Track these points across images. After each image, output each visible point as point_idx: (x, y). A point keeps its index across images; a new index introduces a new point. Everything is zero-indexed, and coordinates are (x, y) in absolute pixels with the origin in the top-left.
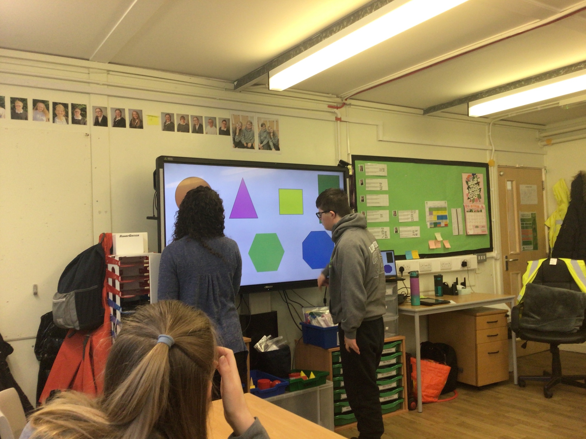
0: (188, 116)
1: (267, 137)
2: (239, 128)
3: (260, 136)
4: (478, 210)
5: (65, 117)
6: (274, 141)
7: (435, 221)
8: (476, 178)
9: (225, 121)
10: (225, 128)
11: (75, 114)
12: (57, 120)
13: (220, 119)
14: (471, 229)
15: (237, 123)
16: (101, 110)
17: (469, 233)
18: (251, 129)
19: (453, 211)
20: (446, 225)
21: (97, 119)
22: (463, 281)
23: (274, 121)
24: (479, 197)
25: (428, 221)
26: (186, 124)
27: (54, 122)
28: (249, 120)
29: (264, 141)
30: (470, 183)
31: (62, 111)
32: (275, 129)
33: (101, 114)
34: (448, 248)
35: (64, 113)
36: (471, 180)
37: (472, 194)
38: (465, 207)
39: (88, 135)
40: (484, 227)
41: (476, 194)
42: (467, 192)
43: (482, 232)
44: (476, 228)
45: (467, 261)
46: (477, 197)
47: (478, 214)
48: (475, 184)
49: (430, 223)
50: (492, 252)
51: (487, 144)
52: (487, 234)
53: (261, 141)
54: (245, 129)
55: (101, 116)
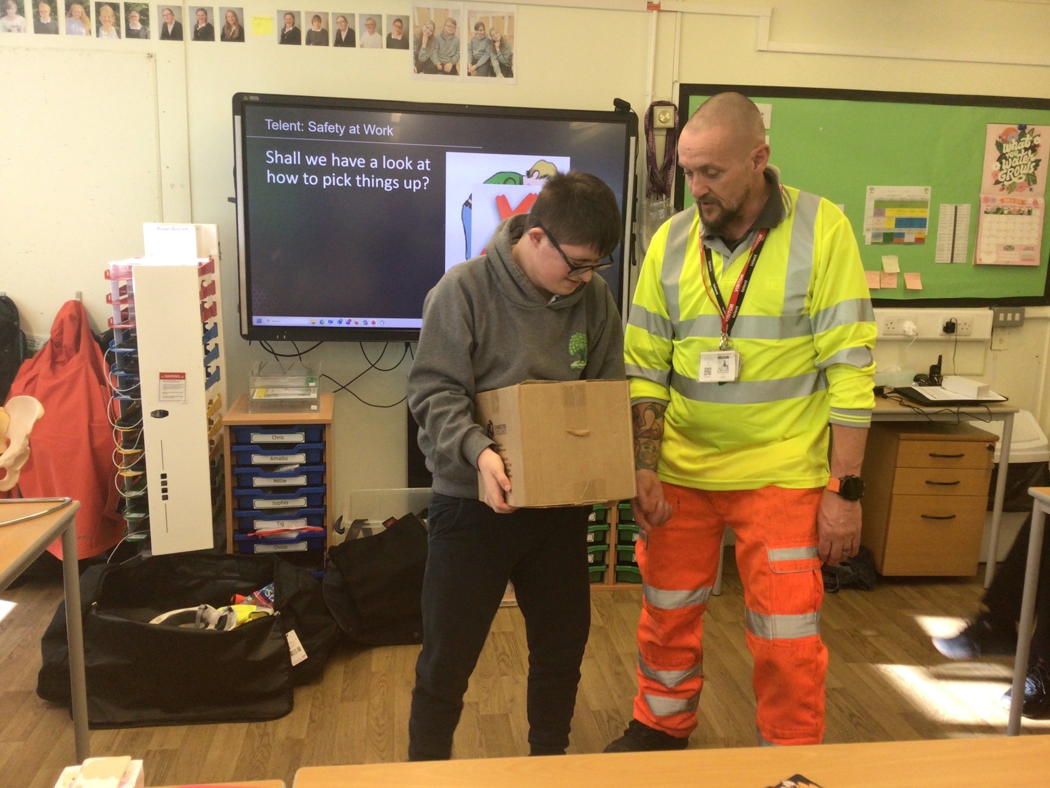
0: (327, 14)
1: (488, 50)
2: (428, 33)
3: (471, 49)
4: (1020, 210)
5: (114, 26)
6: (502, 57)
7: (889, 229)
8: (1028, 136)
9: (399, 20)
10: (399, 34)
11: (131, 20)
12: (102, 32)
13: (389, 17)
14: (989, 253)
15: (425, 25)
16: (171, 11)
17: (981, 259)
18: (454, 34)
19: (947, 211)
20: (920, 241)
21: (165, 27)
22: (936, 363)
23: (503, 18)
24: (1031, 179)
25: (868, 230)
26: (322, 29)
27: (98, 35)
28: (450, 17)
29: (480, 57)
30: (1007, 148)
31: (109, 17)
32: (505, 33)
33: (172, 19)
34: (918, 291)
35: (113, 20)
36: (1013, 140)
37: (1011, 172)
38: (982, 200)
39: (152, 56)
40: (1033, 249)
41: (1022, 172)
42: (996, 167)
43: (1024, 260)
44: (1007, 250)
45: (959, 322)
46: (1025, 180)
47: (1019, 218)
48: (1023, 151)
49: (872, 233)
50: (1048, 307)
52: (1038, 265)
53: (473, 59)
54: (441, 35)
55: (171, 23)
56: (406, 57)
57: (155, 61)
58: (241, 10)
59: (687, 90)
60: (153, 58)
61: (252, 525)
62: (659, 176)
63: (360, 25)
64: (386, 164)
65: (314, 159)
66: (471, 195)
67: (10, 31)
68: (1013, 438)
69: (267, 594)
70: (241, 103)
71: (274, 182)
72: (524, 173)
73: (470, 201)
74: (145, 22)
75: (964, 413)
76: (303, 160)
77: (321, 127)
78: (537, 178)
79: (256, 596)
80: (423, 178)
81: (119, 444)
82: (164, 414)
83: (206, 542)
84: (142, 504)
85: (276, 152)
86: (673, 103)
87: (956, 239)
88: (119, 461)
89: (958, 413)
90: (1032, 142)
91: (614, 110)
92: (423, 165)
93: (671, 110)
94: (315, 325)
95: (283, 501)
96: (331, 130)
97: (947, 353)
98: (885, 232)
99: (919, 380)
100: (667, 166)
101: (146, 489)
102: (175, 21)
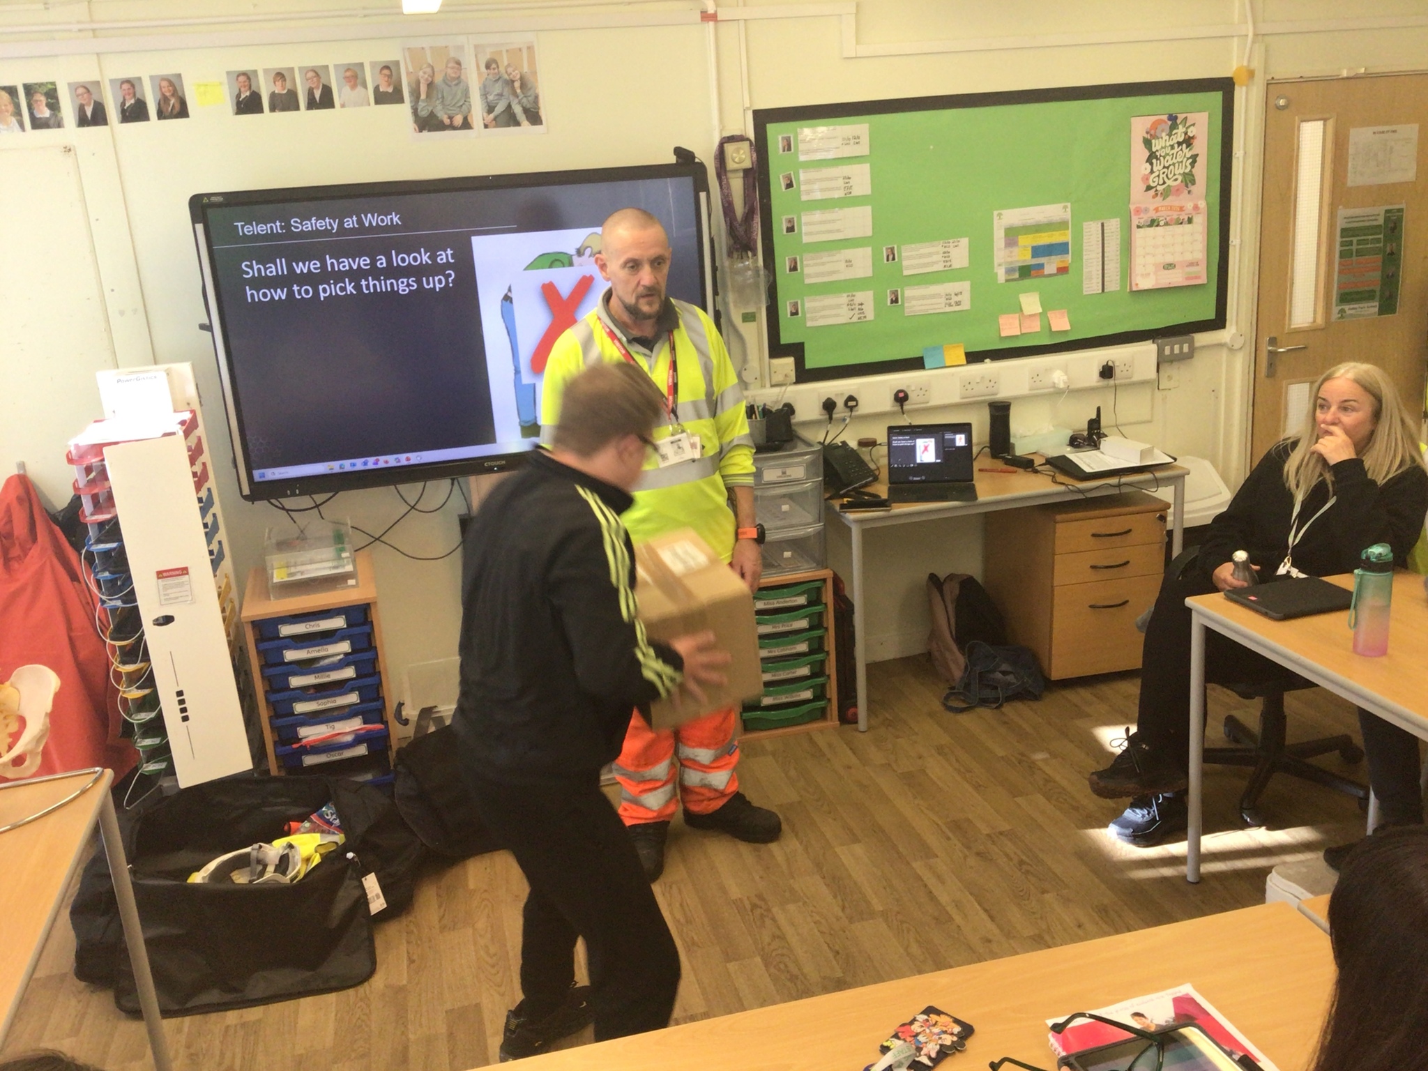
0: (292, 70)
3: (485, 95)
4: (1178, 219)
5: (14, 116)
6: (524, 100)
7: (1025, 261)
8: (1180, 126)
9: (387, 67)
10: (389, 85)
11: (35, 106)
13: (373, 64)
14: (1146, 275)
15: (421, 69)
16: (86, 89)
17: (1137, 285)
18: (459, 77)
19: (1091, 230)
20: (1063, 270)
21: (81, 110)
22: (1094, 416)
23: (520, 50)
24: (1189, 179)
25: (1000, 265)
26: (289, 90)
28: (452, 56)
29: (497, 103)
30: (1157, 145)
31: (6, 106)
32: (526, 69)
33: (90, 99)
34: (1065, 332)
35: (11, 108)
36: (1164, 135)
37: (1164, 173)
38: (1132, 212)
39: (70, 150)
40: (1197, 264)
41: (1177, 172)
42: (1146, 170)
43: (1188, 278)
44: (1168, 269)
45: (1117, 364)
46: (1182, 182)
47: (1179, 229)
48: (1176, 146)
49: (1006, 268)
50: (1222, 330)
51: (1236, 18)
52: (1206, 282)
53: (489, 106)
54: (443, 80)
55: (89, 104)
56: (402, 113)
57: (76, 155)
58: (179, 76)
59: (763, 118)
60: (72, 153)
61: (296, 733)
62: (740, 229)
64: (397, 260)
65: (304, 265)
66: (510, 288)
68: (1185, 500)
69: (327, 815)
70: (201, 207)
71: (257, 300)
72: (572, 251)
73: (509, 294)
74: (54, 105)
76: (290, 267)
77: (307, 224)
78: (590, 256)
79: (316, 821)
80: (447, 272)
81: (116, 660)
82: (168, 620)
83: (243, 762)
84: (157, 727)
85: (254, 262)
86: (748, 136)
87: (1106, 262)
89: (1119, 485)
90: (1186, 133)
91: (675, 162)
92: (444, 256)
93: (745, 146)
94: (334, 471)
95: (329, 699)
96: (321, 227)
97: (1106, 401)
98: (1020, 265)
99: (1074, 442)
100: (749, 216)
101: (161, 709)
102: (95, 102)
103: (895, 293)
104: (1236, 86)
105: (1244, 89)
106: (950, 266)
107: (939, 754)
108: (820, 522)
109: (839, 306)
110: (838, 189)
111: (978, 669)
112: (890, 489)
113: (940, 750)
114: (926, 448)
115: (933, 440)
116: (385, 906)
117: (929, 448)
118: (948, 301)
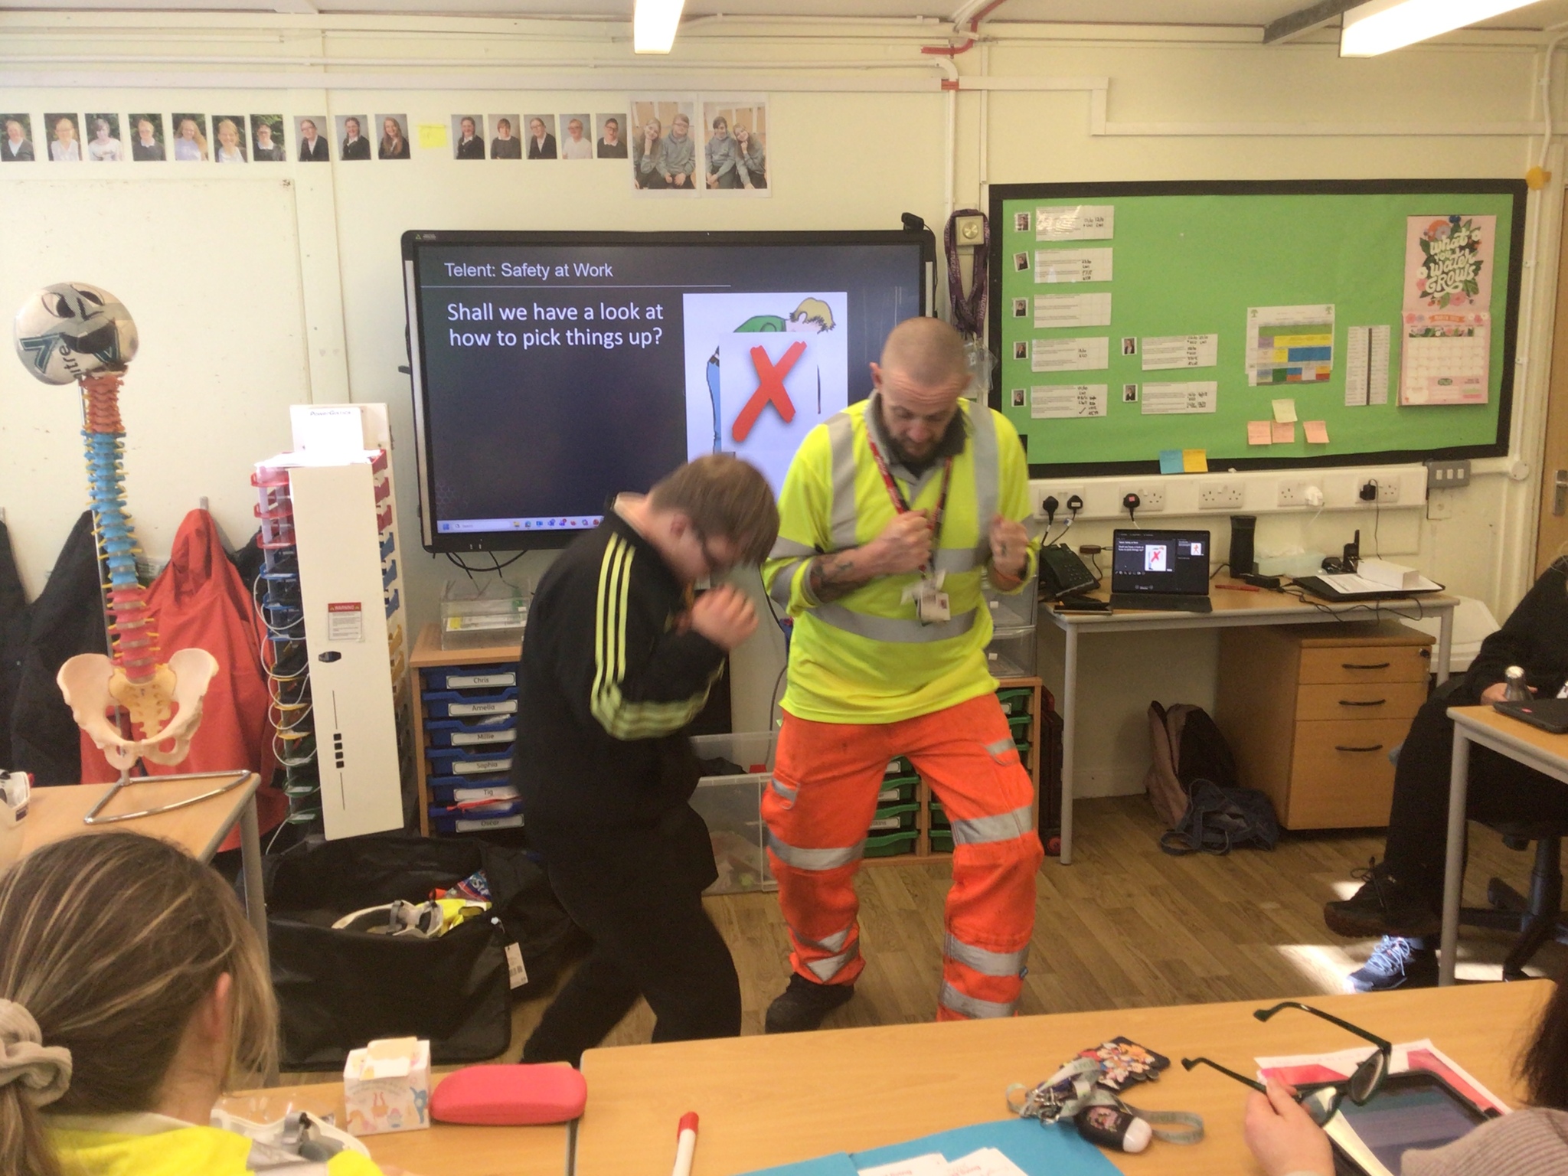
0: (517, 117)
1: (732, 153)
3: (710, 154)
4: (1457, 330)
5: (238, 146)
6: (750, 162)
7: (1279, 364)
8: (1464, 230)
9: (613, 120)
10: (614, 138)
11: (260, 138)
12: (223, 154)
13: (599, 117)
14: (1418, 389)
15: (647, 124)
16: (313, 123)
17: (1407, 399)
18: (686, 135)
19: (1357, 337)
20: (1323, 377)
21: (305, 145)
22: (1352, 541)
23: (750, 110)
24: (1471, 288)
25: (1252, 366)
26: (513, 138)
27: (217, 158)
28: (680, 112)
29: (722, 164)
30: (1435, 248)
31: (231, 135)
32: (754, 130)
33: (315, 134)
34: (1323, 445)
35: (236, 138)
36: (1444, 237)
37: (1442, 279)
38: (1405, 320)
39: (289, 184)
40: (1477, 382)
41: (1457, 279)
42: (1422, 273)
43: (1466, 397)
44: (1443, 384)
45: (1380, 484)
46: (1463, 290)
47: (1457, 341)
48: (1458, 250)
49: (1258, 371)
50: (1504, 458)
51: (1532, 116)
52: (1486, 402)
53: (713, 166)
54: (670, 137)
55: (313, 139)
56: (624, 167)
57: (294, 189)
58: (404, 116)
59: (1000, 194)
60: (291, 186)
61: (452, 795)
62: (966, 308)
63: (562, 131)
64: (605, 313)
65: (511, 312)
66: (718, 349)
67: (101, 159)
68: (1455, 639)
69: (476, 884)
70: (414, 245)
71: (459, 344)
73: (716, 356)
74: (278, 138)
75: (1385, 609)
76: (496, 313)
77: (517, 269)
78: (805, 322)
79: (462, 888)
80: (655, 329)
81: (276, 696)
82: (334, 656)
83: (394, 820)
84: (310, 774)
85: (461, 305)
86: (982, 211)
87: (1372, 372)
88: (277, 720)
89: (1378, 610)
90: (1469, 237)
91: (902, 228)
92: (653, 313)
93: (979, 220)
94: (519, 529)
95: (490, 762)
96: (532, 273)
97: (1367, 526)
98: (1275, 368)
99: (1328, 565)
100: (977, 295)
101: (316, 754)
102: (319, 137)
103: (1132, 389)
104: (1529, 190)
105: (1538, 192)
106: (1196, 364)
107: (1152, 894)
108: (1031, 624)
109: (1068, 399)
110: (1076, 272)
111: (1203, 809)
112: (1112, 597)
113: (1154, 891)
114: (1156, 556)
115: (1165, 547)
116: (527, 981)
117: (1159, 556)
118: (1191, 402)
